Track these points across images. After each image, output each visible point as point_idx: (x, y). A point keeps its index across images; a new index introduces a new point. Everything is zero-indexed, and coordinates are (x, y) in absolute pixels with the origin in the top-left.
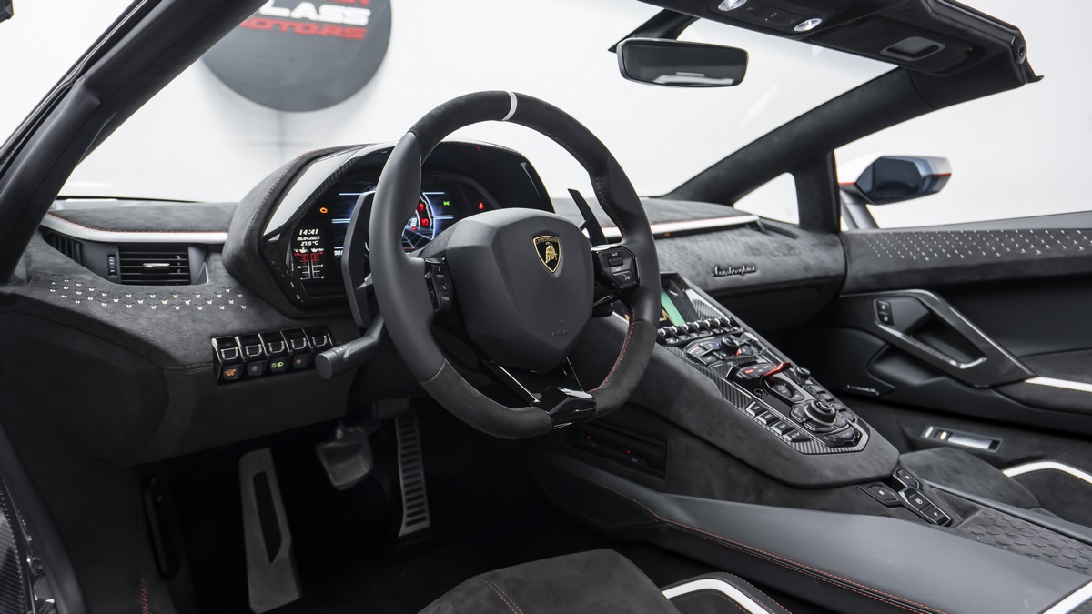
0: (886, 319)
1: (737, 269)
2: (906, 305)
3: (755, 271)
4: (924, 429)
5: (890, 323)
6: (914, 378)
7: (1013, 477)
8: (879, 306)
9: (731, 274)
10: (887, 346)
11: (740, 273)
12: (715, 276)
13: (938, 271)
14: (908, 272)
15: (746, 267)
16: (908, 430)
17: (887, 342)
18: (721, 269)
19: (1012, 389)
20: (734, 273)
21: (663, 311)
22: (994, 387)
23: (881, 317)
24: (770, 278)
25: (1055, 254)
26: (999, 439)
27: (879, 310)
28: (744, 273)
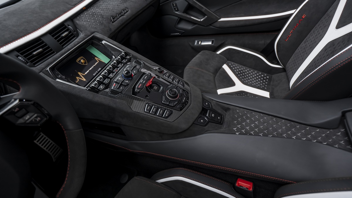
1: (121, 14)
3: (128, 11)
4: (194, 42)
5: (177, 11)
6: (189, 27)
7: (219, 54)
8: (173, 5)
9: (119, 18)
10: (179, 19)
11: (122, 15)
12: (113, 23)
15: (124, 11)
16: (191, 44)
17: (179, 17)
18: (114, 18)
19: (215, 24)
20: (120, 17)
21: (96, 58)
22: (210, 25)
23: (175, 9)
24: (134, 11)
26: (214, 40)
27: (174, 6)
28: (124, 14)
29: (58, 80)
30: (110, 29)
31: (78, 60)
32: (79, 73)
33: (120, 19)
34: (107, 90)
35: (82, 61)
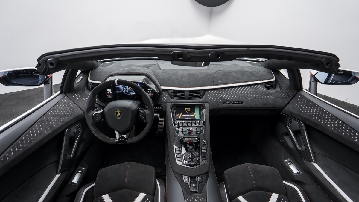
0: (289, 125)
1: (234, 102)
2: (296, 124)
4: (286, 159)
5: (290, 127)
6: (291, 145)
8: (290, 120)
10: (287, 133)
11: (235, 104)
12: (224, 104)
13: (305, 118)
14: (298, 115)
15: (239, 102)
19: (308, 163)
20: (232, 103)
21: (194, 113)
24: (247, 105)
25: (335, 132)
26: (301, 173)
27: (289, 122)
28: (237, 104)
29: (171, 110)
30: (218, 106)
31: (187, 108)
32: (181, 113)
33: (231, 104)
34: (177, 129)
35: (188, 110)
